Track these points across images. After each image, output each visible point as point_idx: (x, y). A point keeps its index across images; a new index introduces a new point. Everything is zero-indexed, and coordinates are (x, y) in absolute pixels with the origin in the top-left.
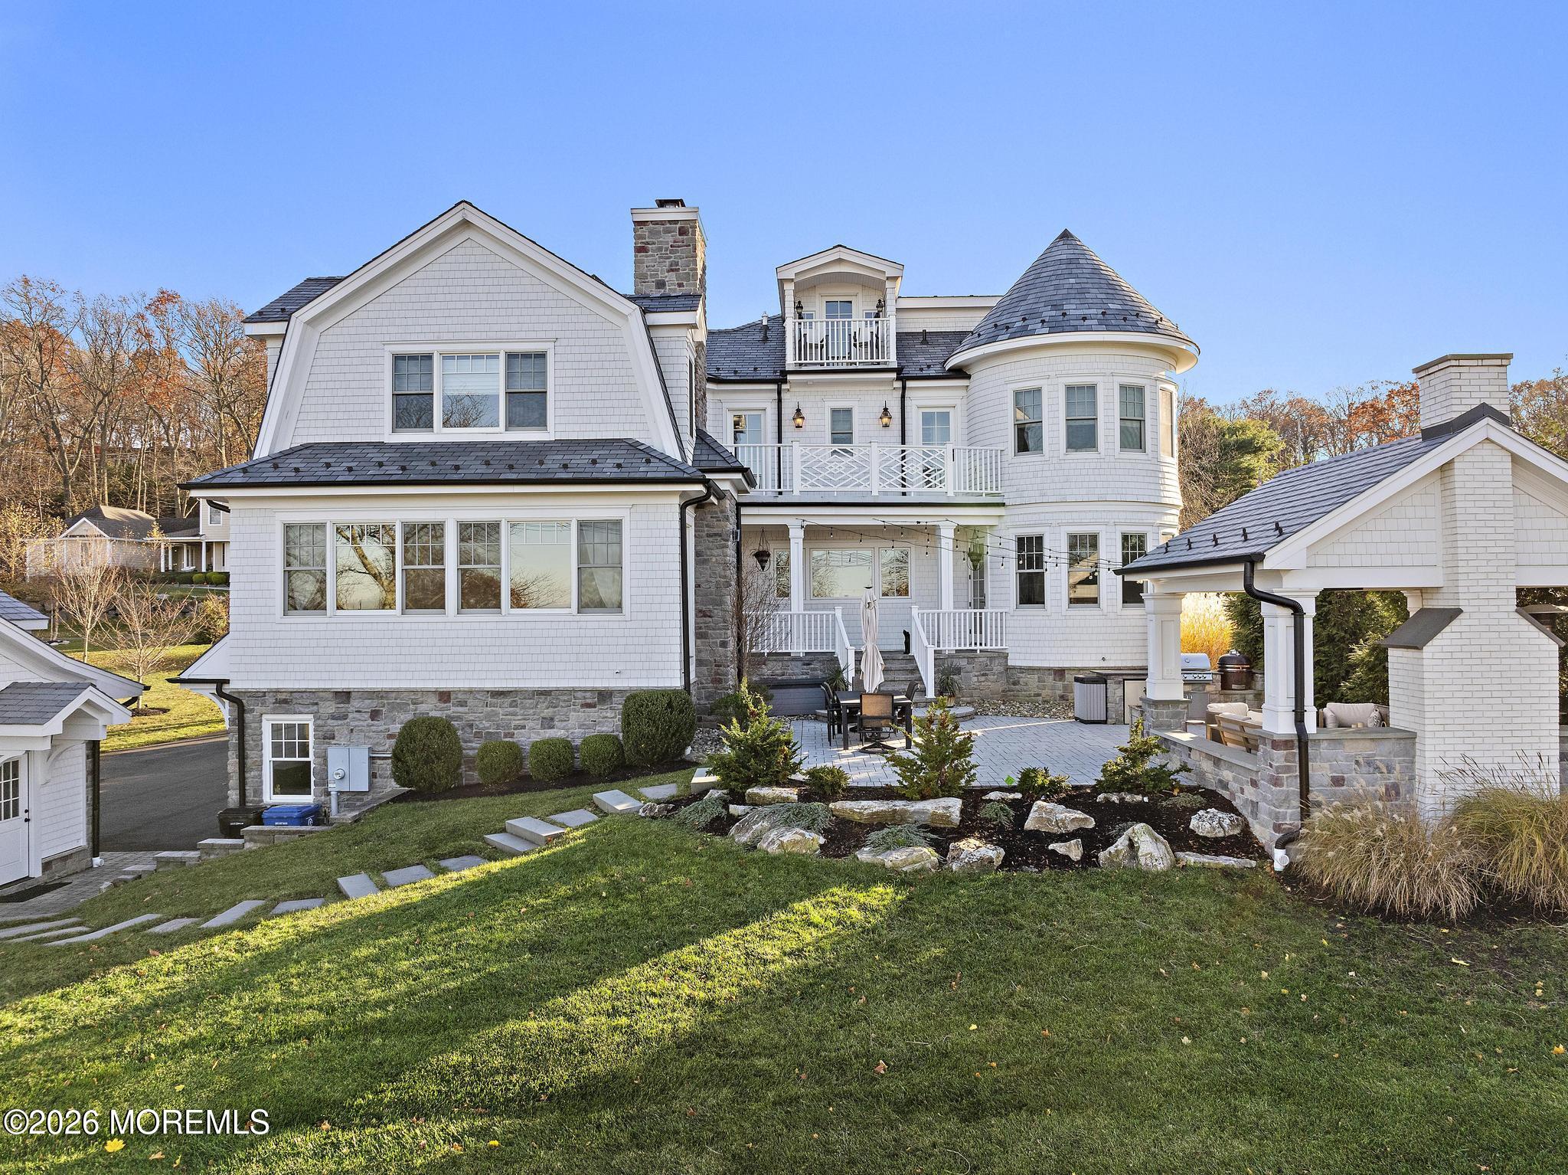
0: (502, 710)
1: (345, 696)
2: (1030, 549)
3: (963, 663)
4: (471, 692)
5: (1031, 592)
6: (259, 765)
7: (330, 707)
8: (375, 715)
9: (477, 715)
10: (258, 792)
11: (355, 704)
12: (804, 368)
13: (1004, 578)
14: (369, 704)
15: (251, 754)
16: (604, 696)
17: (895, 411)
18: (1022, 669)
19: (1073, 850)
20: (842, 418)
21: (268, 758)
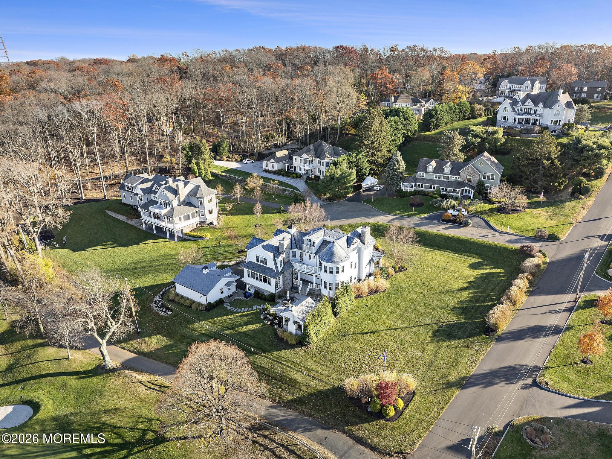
0: (263, 291)
1: (252, 285)
2: (321, 280)
3: (315, 290)
4: (261, 288)
8: (254, 287)
15: (246, 287)
17: (315, 257)
18: (321, 292)
20: (310, 256)
21: (248, 288)
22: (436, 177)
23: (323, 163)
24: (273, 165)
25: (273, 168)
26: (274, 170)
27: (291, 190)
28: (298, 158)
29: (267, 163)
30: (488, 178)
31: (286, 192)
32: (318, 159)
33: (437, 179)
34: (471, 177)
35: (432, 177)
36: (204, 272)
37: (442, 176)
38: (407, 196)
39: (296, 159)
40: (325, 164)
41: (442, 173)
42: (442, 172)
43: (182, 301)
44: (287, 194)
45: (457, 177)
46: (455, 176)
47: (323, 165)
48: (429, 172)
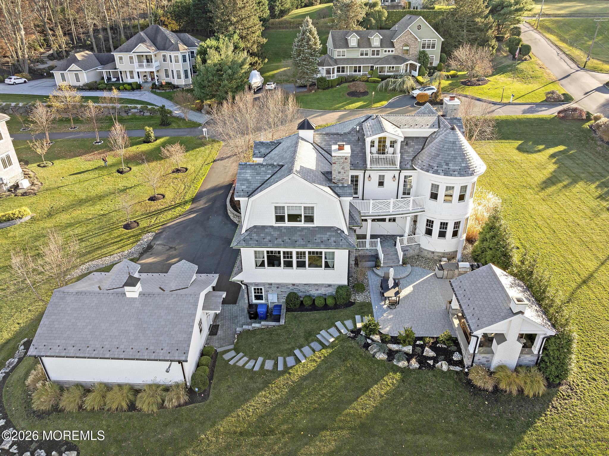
0: (307, 288)
1: (271, 284)
2: (430, 223)
3: (409, 248)
4: (300, 284)
5: (429, 232)
6: (252, 296)
7: (268, 286)
8: (278, 288)
9: (301, 288)
10: (252, 301)
11: (273, 286)
12: (373, 169)
13: (422, 227)
14: (276, 286)
15: (250, 295)
16: (330, 286)
17: (397, 177)
18: (424, 249)
19: (431, 362)
20: (382, 177)
21: (253, 294)
22: (362, 54)
23: (176, 57)
24: (77, 75)
25: (78, 80)
26: (81, 84)
27: (139, 106)
28: (126, 56)
29: (62, 75)
30: (428, 47)
31: (133, 110)
32: (163, 53)
33: (364, 57)
34: (407, 48)
35: (356, 54)
36: (128, 295)
37: (370, 51)
38: (332, 87)
39: (121, 58)
40: (180, 59)
41: (370, 46)
42: (369, 44)
43: (91, 402)
44: (134, 114)
45: (391, 49)
46: (387, 49)
47: (177, 61)
48: (352, 48)
